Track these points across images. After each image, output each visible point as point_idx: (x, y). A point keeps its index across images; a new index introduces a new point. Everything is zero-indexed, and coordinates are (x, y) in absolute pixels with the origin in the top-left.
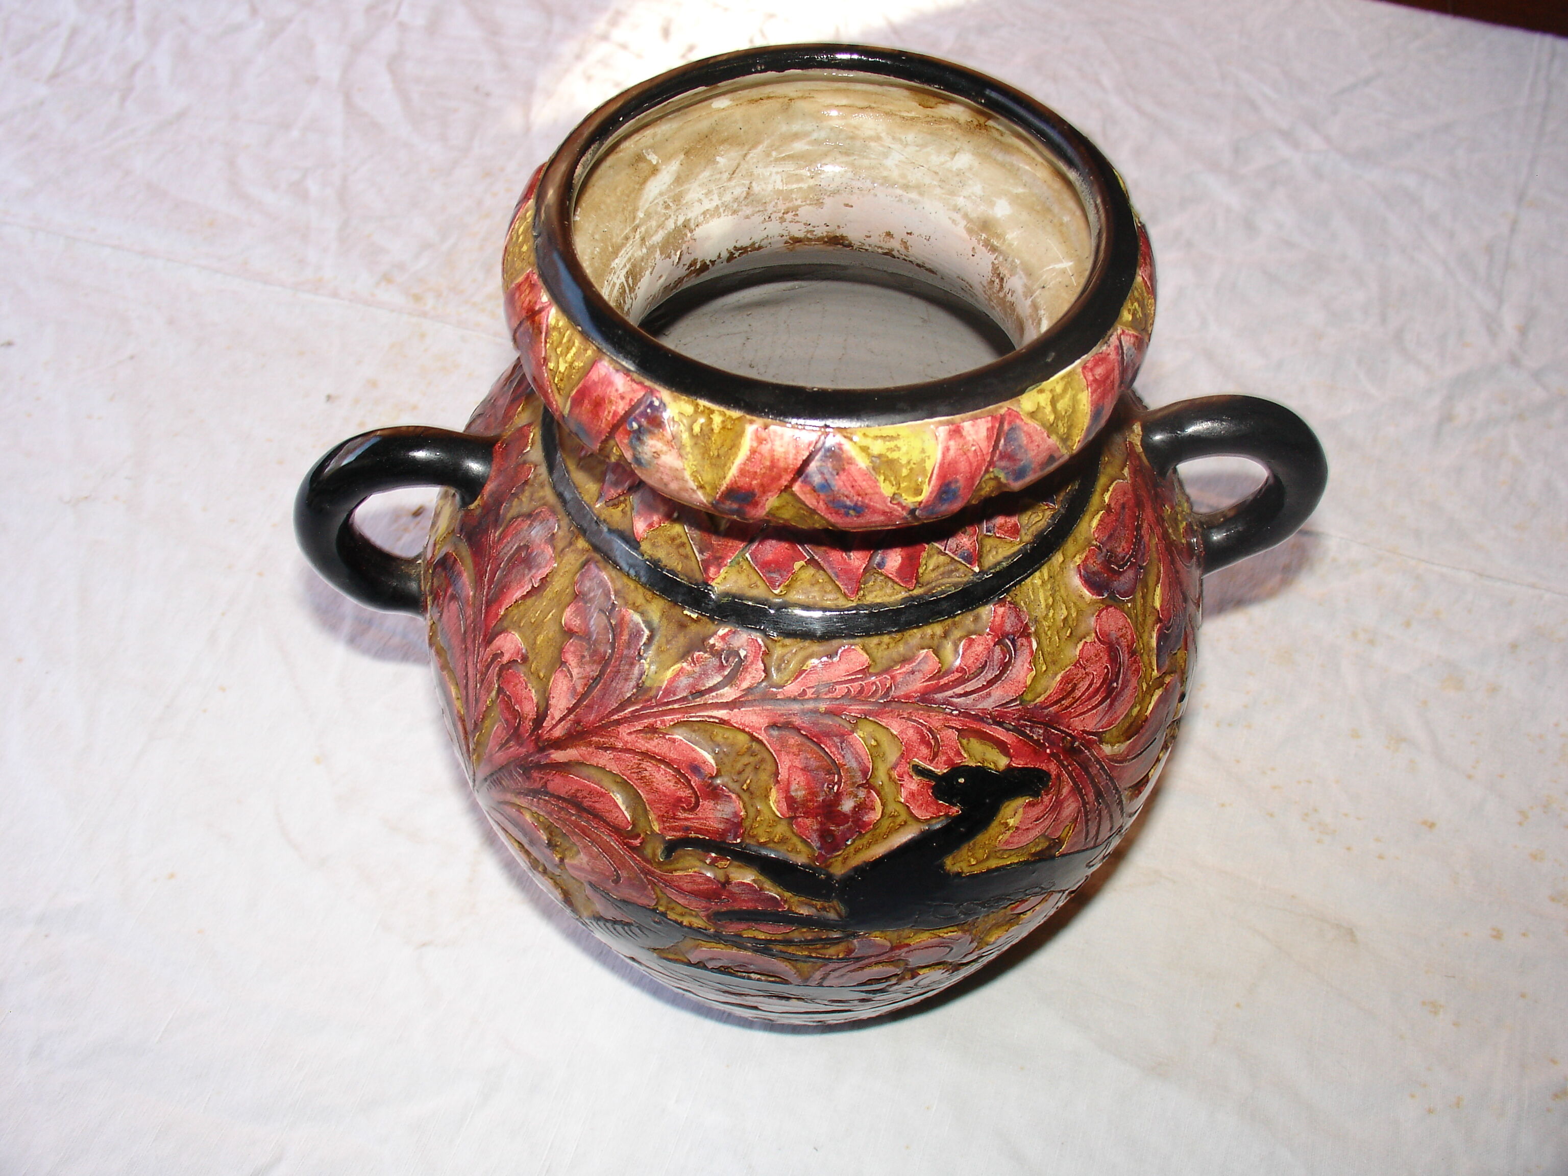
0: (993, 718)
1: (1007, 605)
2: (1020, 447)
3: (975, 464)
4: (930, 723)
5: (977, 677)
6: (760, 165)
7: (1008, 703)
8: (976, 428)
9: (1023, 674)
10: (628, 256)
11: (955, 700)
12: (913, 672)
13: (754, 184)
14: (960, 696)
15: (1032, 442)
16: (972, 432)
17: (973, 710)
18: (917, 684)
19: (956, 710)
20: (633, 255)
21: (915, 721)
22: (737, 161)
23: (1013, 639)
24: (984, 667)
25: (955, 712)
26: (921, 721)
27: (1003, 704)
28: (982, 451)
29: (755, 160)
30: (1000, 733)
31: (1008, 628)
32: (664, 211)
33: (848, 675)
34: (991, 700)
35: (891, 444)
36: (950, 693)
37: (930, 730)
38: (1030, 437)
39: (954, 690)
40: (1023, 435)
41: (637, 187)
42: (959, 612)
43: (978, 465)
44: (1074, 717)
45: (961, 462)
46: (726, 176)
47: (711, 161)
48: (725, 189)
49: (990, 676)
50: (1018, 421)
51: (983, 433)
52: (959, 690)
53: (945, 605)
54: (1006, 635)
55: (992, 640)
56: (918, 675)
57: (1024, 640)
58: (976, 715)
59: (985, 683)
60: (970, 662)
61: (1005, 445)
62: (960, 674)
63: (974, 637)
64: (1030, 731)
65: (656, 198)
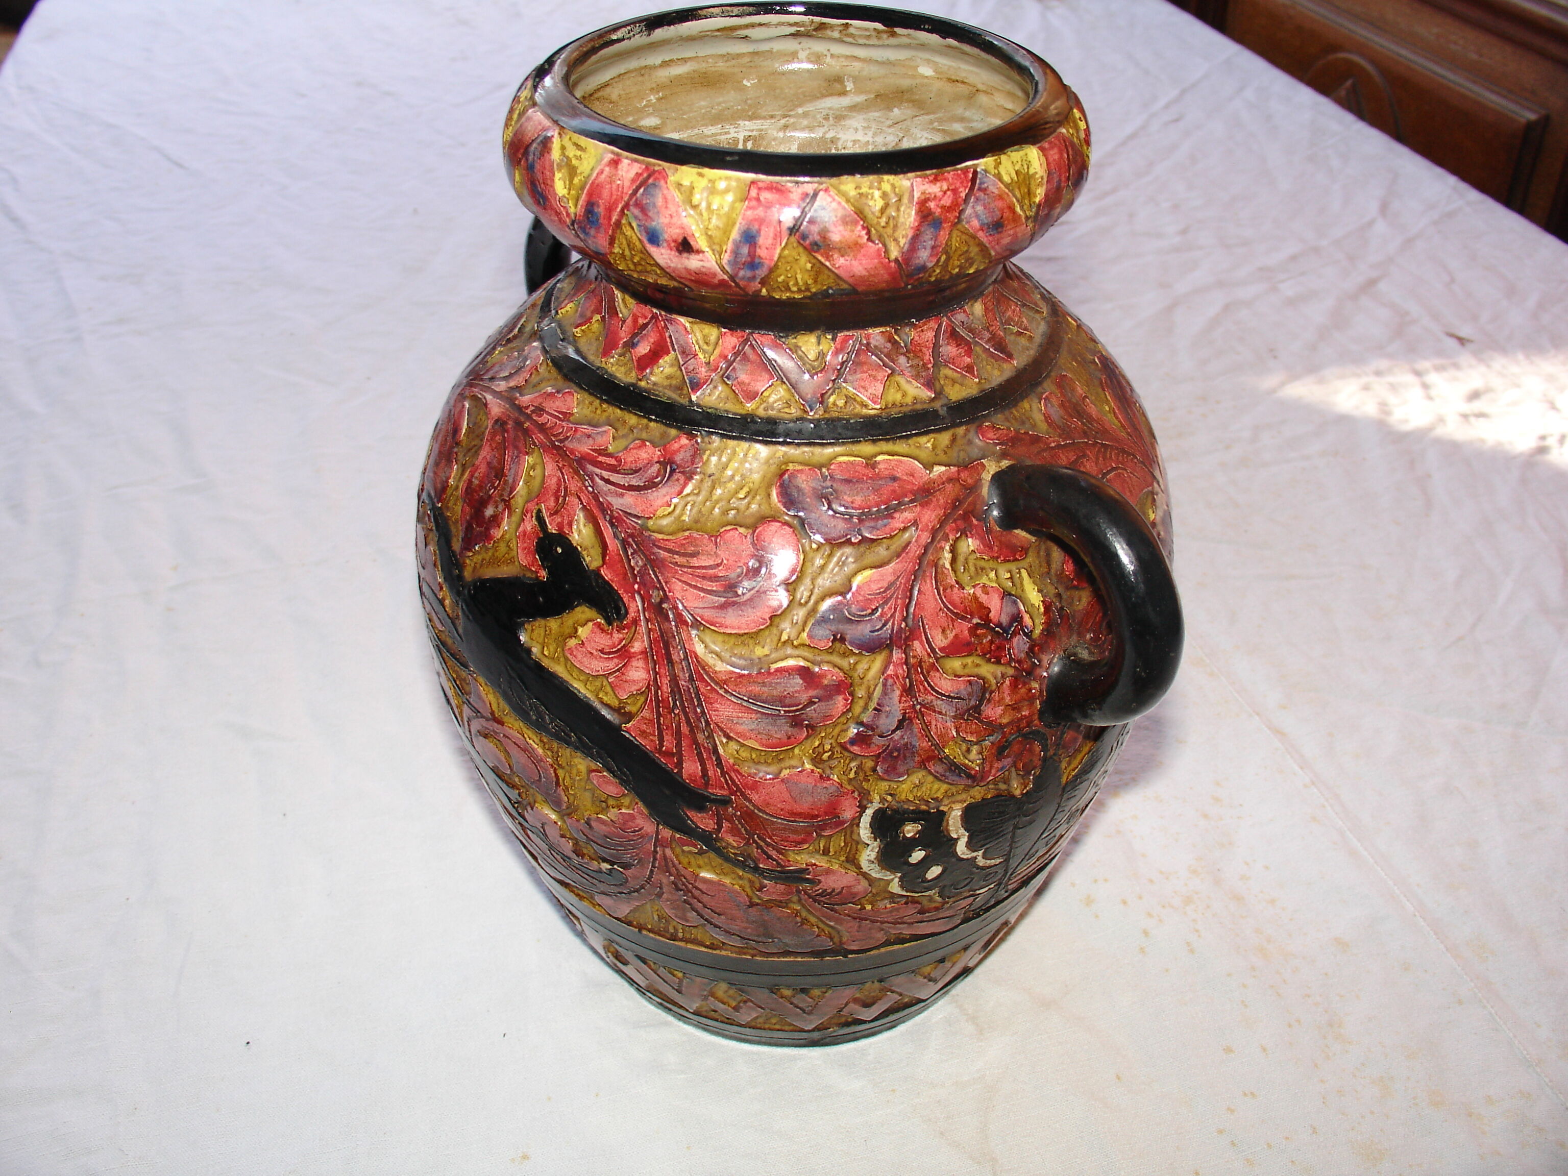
0: (612, 517)
1: (693, 442)
2: (654, 205)
3: (614, 197)
4: (570, 484)
5: (625, 474)
6: (919, 127)
7: (630, 514)
8: (630, 167)
9: (659, 502)
10: (761, 127)
11: (597, 479)
12: (589, 436)
13: (905, 139)
14: (602, 479)
15: (666, 207)
16: (624, 169)
17: (603, 498)
18: (584, 447)
19: (593, 488)
20: (766, 129)
21: (562, 473)
22: (906, 117)
23: (675, 470)
24: (636, 471)
25: (590, 489)
26: (566, 477)
27: (626, 512)
28: (623, 188)
29: (919, 122)
30: (608, 532)
31: (678, 458)
32: (821, 120)
33: (556, 411)
34: (620, 501)
35: (579, 153)
36: (598, 471)
37: (566, 488)
38: (666, 202)
39: (603, 472)
40: (660, 195)
41: (818, 95)
42: (653, 417)
43: (616, 200)
44: (678, 579)
45: (606, 188)
46: (889, 122)
47: (890, 109)
48: (882, 131)
49: (634, 482)
50: (662, 183)
51: (632, 174)
52: (605, 474)
53: (649, 404)
54: (671, 462)
55: (659, 457)
56: (591, 441)
57: (682, 479)
58: (602, 504)
59: (626, 485)
60: (629, 459)
61: (643, 195)
62: (615, 463)
63: (648, 444)
64: (632, 554)
65: (824, 109)
